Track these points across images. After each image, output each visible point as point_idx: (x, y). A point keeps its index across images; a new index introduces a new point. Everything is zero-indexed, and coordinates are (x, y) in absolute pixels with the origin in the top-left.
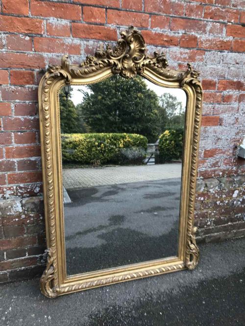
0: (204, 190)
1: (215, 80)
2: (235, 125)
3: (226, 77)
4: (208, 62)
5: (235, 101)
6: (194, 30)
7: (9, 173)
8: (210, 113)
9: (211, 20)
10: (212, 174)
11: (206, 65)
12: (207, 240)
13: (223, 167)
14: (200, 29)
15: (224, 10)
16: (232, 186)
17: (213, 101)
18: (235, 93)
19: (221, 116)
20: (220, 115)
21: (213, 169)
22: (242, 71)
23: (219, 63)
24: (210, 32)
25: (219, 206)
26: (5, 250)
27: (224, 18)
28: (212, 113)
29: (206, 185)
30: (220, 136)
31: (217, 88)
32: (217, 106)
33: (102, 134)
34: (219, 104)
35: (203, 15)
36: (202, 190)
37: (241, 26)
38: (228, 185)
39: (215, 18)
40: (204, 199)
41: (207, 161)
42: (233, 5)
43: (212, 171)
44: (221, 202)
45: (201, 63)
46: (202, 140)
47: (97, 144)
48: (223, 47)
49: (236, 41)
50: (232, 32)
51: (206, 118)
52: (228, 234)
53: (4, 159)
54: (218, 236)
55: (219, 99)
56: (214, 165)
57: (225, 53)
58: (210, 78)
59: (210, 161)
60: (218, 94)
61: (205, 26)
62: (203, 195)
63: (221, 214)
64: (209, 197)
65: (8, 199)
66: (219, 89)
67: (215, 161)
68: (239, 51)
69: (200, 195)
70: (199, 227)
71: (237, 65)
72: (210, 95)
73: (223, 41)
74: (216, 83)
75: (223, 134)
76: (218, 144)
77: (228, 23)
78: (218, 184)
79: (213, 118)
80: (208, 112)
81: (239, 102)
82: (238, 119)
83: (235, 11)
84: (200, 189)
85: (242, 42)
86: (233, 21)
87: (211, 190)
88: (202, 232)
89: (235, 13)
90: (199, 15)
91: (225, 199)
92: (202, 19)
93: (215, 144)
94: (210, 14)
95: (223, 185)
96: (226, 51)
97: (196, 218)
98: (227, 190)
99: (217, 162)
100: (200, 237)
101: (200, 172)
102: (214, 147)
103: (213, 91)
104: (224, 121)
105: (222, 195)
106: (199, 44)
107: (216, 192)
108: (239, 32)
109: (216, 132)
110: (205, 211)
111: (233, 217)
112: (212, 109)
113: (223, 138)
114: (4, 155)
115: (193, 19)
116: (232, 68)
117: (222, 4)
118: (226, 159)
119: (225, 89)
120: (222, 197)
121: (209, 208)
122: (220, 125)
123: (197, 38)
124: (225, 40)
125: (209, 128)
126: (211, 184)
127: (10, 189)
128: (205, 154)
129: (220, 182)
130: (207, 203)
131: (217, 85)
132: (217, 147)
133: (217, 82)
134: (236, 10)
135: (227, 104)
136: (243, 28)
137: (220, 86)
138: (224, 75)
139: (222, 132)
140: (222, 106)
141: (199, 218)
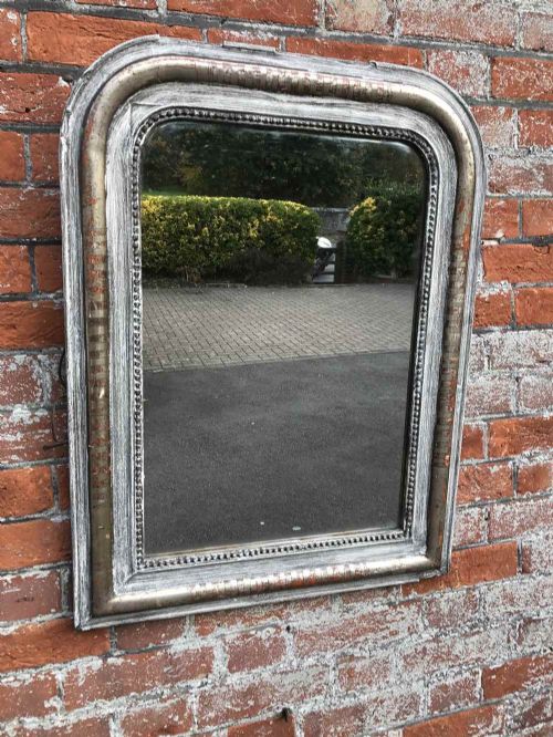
3: (512, 408)
8: (478, 536)
17: (481, 495)
19: (521, 540)
20: (518, 539)
23: (481, 368)
28: (485, 537)
30: (531, 612)
31: (486, 449)
32: (499, 509)
34: (506, 502)
37: (530, 246)
41: (501, 708)
42: (492, 187)
46: (466, 635)
49: (525, 295)
50: (502, 266)
51: (468, 556)
55: (503, 485)
56: (530, 717)
57: (495, 335)
59: (514, 704)
60: (495, 469)
66: (493, 451)
67: (529, 705)
71: (544, 369)
72: (467, 477)
73: (478, 299)
74: (479, 434)
75: (543, 602)
76: (528, 641)
77: (487, 243)
79: (493, 553)
80: (471, 535)
83: (502, 203)
85: (544, 295)
86: (499, 234)
89: (504, 210)
93: (520, 641)
96: (496, 328)
99: (539, 707)
102: (517, 652)
103: (474, 461)
104: (534, 557)
108: (530, 264)
109: (512, 601)
112: (484, 523)
113: (543, 615)
116: (528, 379)
119: (516, 449)
122: (524, 571)
124: (485, 295)
125: (484, 588)
128: (486, 683)
131: (485, 439)
132: (528, 650)
133: (485, 432)
134: (506, 199)
135: (536, 498)
136: (541, 254)
137: (496, 441)
138: (506, 403)
139: (535, 598)
140: (517, 507)
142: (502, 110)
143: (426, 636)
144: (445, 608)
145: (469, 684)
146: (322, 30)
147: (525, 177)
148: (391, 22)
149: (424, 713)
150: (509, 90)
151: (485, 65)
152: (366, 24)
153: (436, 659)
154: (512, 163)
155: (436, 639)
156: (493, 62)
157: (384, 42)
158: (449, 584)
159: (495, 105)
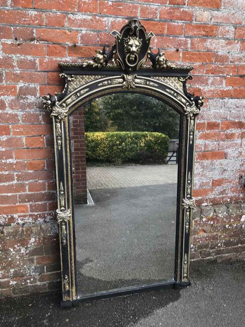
0: (213, 215)
1: (218, 122)
2: (239, 158)
3: (228, 118)
4: (212, 108)
5: (238, 138)
6: (198, 84)
7: (49, 202)
9: (212, 75)
10: (220, 200)
11: (210, 110)
12: (219, 261)
13: (230, 194)
14: (203, 83)
15: (223, 67)
16: (239, 212)
17: (218, 139)
18: (237, 131)
19: (226, 151)
21: (221, 196)
22: (242, 112)
23: (222, 108)
24: (212, 84)
25: (228, 229)
26: (46, 265)
27: (223, 73)
28: (217, 149)
29: (215, 210)
30: (226, 168)
31: (220, 128)
32: (221, 143)
34: (224, 141)
35: (205, 72)
36: (211, 215)
37: (239, 77)
38: (235, 210)
39: (215, 73)
40: (214, 223)
41: (215, 189)
42: (231, 62)
43: (221, 198)
44: (230, 225)
45: (206, 109)
46: (210, 171)
47: (118, 142)
48: (223, 95)
49: (235, 90)
50: (230, 82)
51: (212, 153)
52: (239, 255)
53: (46, 191)
54: (230, 257)
55: (223, 137)
56: (222, 193)
57: (226, 100)
58: (214, 120)
59: (219, 189)
60: (222, 133)
61: (207, 80)
62: (212, 219)
63: (230, 237)
64: (218, 221)
65: (48, 222)
66: (222, 128)
67: (222, 190)
68: (238, 97)
69: (209, 220)
71: (238, 109)
72: (215, 134)
73: (223, 90)
74: (219, 124)
75: (229, 166)
76: (224, 174)
77: (227, 76)
78: (225, 210)
79: (218, 153)
80: (214, 148)
81: (242, 139)
82: (241, 152)
83: (233, 66)
84: (210, 214)
85: (240, 90)
86: (231, 74)
87: (220, 215)
88: (213, 252)
89: (233, 68)
90: (201, 72)
91: (234, 222)
92: (204, 75)
93: (222, 174)
94: (211, 70)
95: (231, 211)
96: (226, 98)
97: (207, 240)
98: (235, 215)
99: (225, 190)
100: (212, 257)
101: (210, 199)
102: (221, 177)
103: (217, 130)
104: (228, 155)
105: (230, 219)
106: (203, 94)
107: (224, 217)
108: (238, 82)
109: (222, 165)
110: (215, 233)
111: (242, 240)
112: (217, 146)
113: (228, 169)
114: (47, 188)
115: (197, 76)
116: (233, 111)
117: (221, 62)
118: (233, 187)
119: (228, 128)
120: (230, 221)
121: (219, 231)
122: (226, 158)
123: (200, 89)
124: (225, 90)
125: (215, 161)
126: (219, 210)
127: (50, 214)
128: (213, 183)
129: (228, 208)
130: (217, 226)
131: (220, 126)
132: (224, 177)
133: (221, 123)
135: (231, 141)
136: (241, 79)
137: (223, 126)
138: (227, 117)
139: (227, 165)
140: (226, 143)
141: (210, 240)
142: (236, 41)
143: (200, 170)
144: (205, 164)
145: (209, 183)
146: (194, 22)
147: (240, 59)
148: (211, 19)
149: (197, 187)
150: (239, 36)
151: (234, 30)
152: (205, 20)
153: (202, 176)
154: (237, 55)
155: (202, 171)
156: (236, 29)
157: (209, 24)
158: (207, 159)
159: (235, 40)
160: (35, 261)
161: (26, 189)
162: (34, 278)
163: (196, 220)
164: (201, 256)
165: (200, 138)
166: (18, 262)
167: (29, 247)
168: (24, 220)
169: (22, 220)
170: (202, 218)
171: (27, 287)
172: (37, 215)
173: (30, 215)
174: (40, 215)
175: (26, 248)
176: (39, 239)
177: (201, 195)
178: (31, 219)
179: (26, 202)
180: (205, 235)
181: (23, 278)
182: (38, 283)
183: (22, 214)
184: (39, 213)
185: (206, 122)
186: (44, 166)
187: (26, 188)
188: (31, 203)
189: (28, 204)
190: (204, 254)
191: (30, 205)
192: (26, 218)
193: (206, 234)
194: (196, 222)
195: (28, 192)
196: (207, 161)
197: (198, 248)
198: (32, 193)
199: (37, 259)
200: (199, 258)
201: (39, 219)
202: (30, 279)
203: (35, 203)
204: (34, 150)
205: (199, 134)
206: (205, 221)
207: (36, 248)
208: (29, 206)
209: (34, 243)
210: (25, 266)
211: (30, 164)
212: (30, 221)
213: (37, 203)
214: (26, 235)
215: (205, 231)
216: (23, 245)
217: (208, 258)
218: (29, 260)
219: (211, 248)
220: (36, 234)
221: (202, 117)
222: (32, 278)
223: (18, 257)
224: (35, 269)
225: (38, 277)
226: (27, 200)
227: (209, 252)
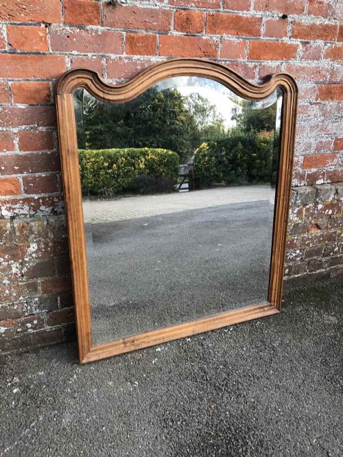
0: (334, 198)
12: (333, 275)
26: (60, 294)
29: (337, 190)
33: (112, 151)
36: (330, 199)
40: (333, 212)
41: (338, 155)
46: (333, 122)
47: (106, 164)
51: (341, 87)
62: (331, 206)
64: (339, 209)
65: (60, 214)
69: (327, 207)
70: (323, 254)
84: (329, 197)
88: (326, 262)
97: (320, 242)
100: (323, 270)
101: (328, 172)
110: (333, 230)
121: (338, 226)
128: (335, 144)
130: (337, 218)
141: (325, 242)
143: (319, 119)
144: (328, 109)
145: (329, 143)
149: (312, 151)
153: (321, 130)
155: (323, 122)
158: (332, 99)
160: (40, 288)
161: (14, 144)
162: (39, 319)
163: (308, 207)
164: (308, 268)
165: (326, 57)
166: (7, 292)
167: (26, 262)
168: (13, 209)
169: (9, 209)
170: (317, 203)
171: (28, 335)
172: (39, 198)
173: (26, 200)
174: (43, 198)
175: (21, 264)
176: (46, 245)
177: (316, 166)
178: (26, 207)
179: (16, 172)
180: (319, 233)
181: (18, 320)
182: (48, 328)
183: (8, 197)
184: (43, 195)
185: (338, 24)
186: (49, 96)
187: (14, 142)
188: (25, 174)
189: (20, 177)
190: (314, 265)
191: (24, 179)
192: (18, 206)
193: (319, 231)
194: (308, 210)
195: (17, 151)
196: (331, 103)
197: (307, 256)
198: (27, 152)
199: (43, 283)
200: (306, 271)
201: (42, 208)
202: (31, 321)
203: (33, 175)
204: (26, 58)
205: (326, 47)
206: (322, 209)
207: (41, 264)
208: (21, 180)
209: (35, 252)
210: (21, 298)
211: (20, 89)
212: (25, 212)
213: (37, 175)
214: (19, 238)
215: (318, 227)
216: (14, 257)
217: (318, 271)
218: (28, 286)
219: (324, 255)
220: (39, 235)
221: (334, 13)
222: (35, 319)
223: (6, 281)
224: (41, 303)
225: (45, 317)
226: (16, 168)
227: (320, 261)
